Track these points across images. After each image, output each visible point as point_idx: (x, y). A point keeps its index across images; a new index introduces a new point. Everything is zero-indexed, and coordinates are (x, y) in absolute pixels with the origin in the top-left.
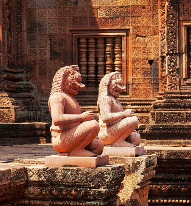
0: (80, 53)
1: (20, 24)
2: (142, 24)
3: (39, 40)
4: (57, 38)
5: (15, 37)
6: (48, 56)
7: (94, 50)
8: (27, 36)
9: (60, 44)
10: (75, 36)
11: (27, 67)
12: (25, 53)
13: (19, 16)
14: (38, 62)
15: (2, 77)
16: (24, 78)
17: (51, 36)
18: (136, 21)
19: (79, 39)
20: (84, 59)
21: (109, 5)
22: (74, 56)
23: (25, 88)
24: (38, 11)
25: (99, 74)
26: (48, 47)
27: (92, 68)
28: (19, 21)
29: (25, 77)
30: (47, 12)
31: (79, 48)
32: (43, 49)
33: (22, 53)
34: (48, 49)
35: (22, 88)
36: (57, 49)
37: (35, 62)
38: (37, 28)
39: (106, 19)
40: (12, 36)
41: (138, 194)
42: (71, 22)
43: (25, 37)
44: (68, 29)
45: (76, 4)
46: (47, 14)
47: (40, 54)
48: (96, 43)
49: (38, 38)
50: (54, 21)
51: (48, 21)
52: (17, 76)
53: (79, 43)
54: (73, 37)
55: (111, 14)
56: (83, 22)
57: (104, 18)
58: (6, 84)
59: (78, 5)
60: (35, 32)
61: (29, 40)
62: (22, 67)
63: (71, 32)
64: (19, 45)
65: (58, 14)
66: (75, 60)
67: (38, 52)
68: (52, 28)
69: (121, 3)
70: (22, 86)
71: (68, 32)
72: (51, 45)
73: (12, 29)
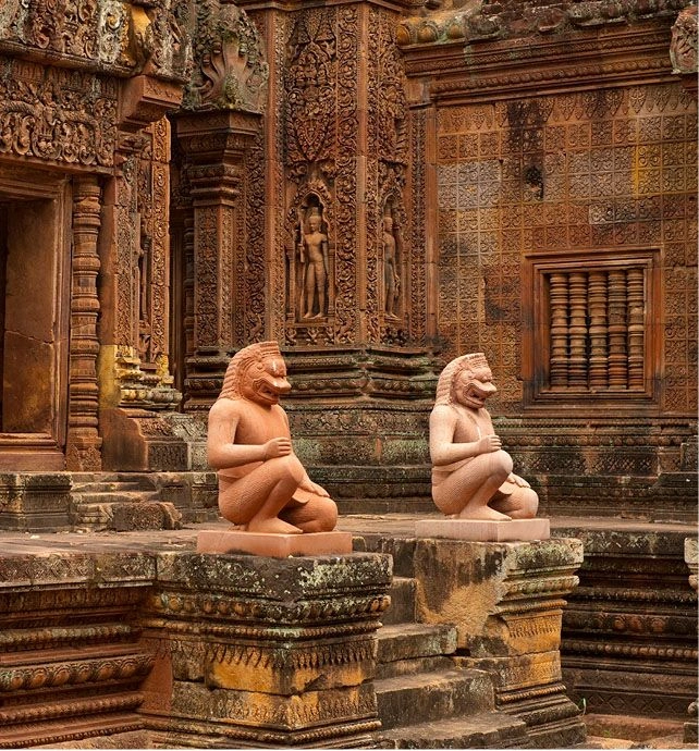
0: (550, 309)
1: (422, 247)
2: (688, 235)
3: (462, 282)
4: (500, 276)
5: (410, 275)
6: (481, 316)
7: (583, 301)
8: (435, 275)
9: (507, 290)
10: (539, 270)
11: (436, 342)
12: (431, 311)
13: (418, 228)
14: (459, 331)
15: (363, 365)
16: (426, 368)
17: (486, 271)
18: (674, 230)
19: (547, 277)
20: (561, 322)
21: (613, 195)
22: (536, 314)
23: (427, 389)
24: (459, 215)
25: (594, 356)
26: (481, 296)
27: (577, 343)
28: (418, 241)
29: (429, 365)
30: (479, 219)
31: (550, 297)
32: (469, 300)
33: (425, 311)
34: (480, 300)
35: (421, 390)
36: (500, 299)
37: (452, 330)
38: (458, 255)
39: (607, 229)
40: (403, 274)
41: (504, 627)
42: (531, 238)
43: (432, 275)
44: (524, 255)
45: (542, 197)
46: (479, 223)
47: (464, 312)
48: (587, 285)
49: (460, 276)
50: (492, 237)
51: (480, 238)
52: (410, 363)
53: (550, 285)
54: (536, 271)
55: (618, 217)
56: (557, 237)
57: (602, 226)
58: (372, 381)
59: (546, 199)
60: (454, 264)
61: (442, 282)
62: (424, 342)
63: (531, 262)
64: (419, 294)
65: (502, 222)
66: (539, 324)
67: (459, 309)
68: (490, 253)
69: (641, 190)
70: (421, 385)
71: (523, 260)
72: (486, 292)
73: (403, 258)
